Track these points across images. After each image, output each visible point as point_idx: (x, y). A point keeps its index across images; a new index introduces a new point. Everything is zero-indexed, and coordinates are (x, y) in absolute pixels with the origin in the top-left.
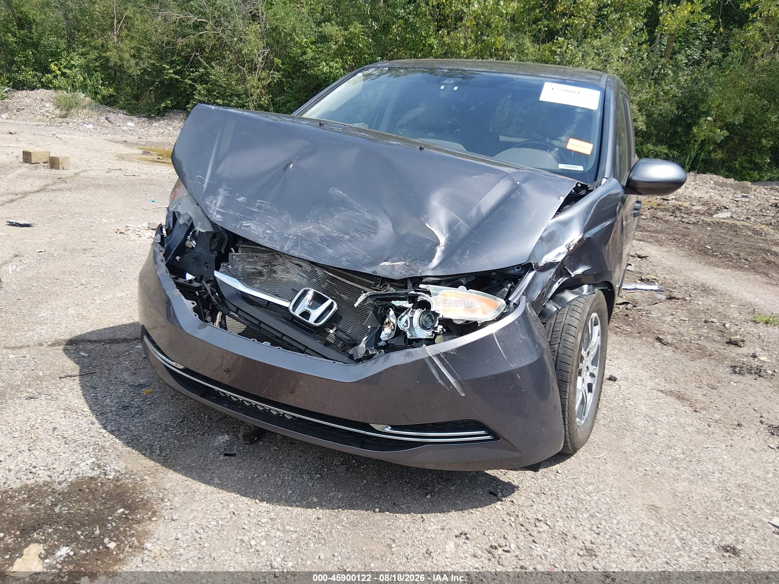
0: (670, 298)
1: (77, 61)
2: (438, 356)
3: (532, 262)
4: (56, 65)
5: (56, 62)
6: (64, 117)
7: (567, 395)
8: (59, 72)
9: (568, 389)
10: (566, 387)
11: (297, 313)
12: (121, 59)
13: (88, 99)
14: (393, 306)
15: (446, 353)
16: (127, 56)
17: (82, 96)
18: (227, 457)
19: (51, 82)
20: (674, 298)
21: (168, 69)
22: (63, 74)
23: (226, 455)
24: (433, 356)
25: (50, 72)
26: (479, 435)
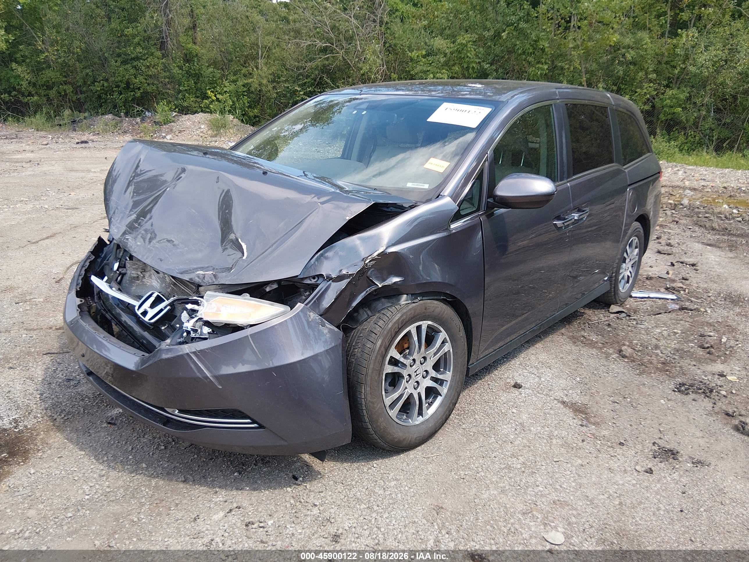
0: (682, 309)
1: (229, 87)
2: (194, 353)
3: (324, 274)
4: (212, 92)
5: (213, 90)
6: (216, 136)
7: (363, 395)
8: (214, 98)
9: (363, 389)
10: (361, 388)
11: (139, 313)
12: (260, 84)
13: (236, 120)
14: (186, 309)
15: (201, 351)
16: (265, 82)
17: (231, 117)
18: (109, 425)
19: (208, 107)
20: (686, 309)
21: (300, 91)
22: (218, 99)
23: (109, 423)
24: (191, 353)
25: (208, 98)
26: (244, 423)
